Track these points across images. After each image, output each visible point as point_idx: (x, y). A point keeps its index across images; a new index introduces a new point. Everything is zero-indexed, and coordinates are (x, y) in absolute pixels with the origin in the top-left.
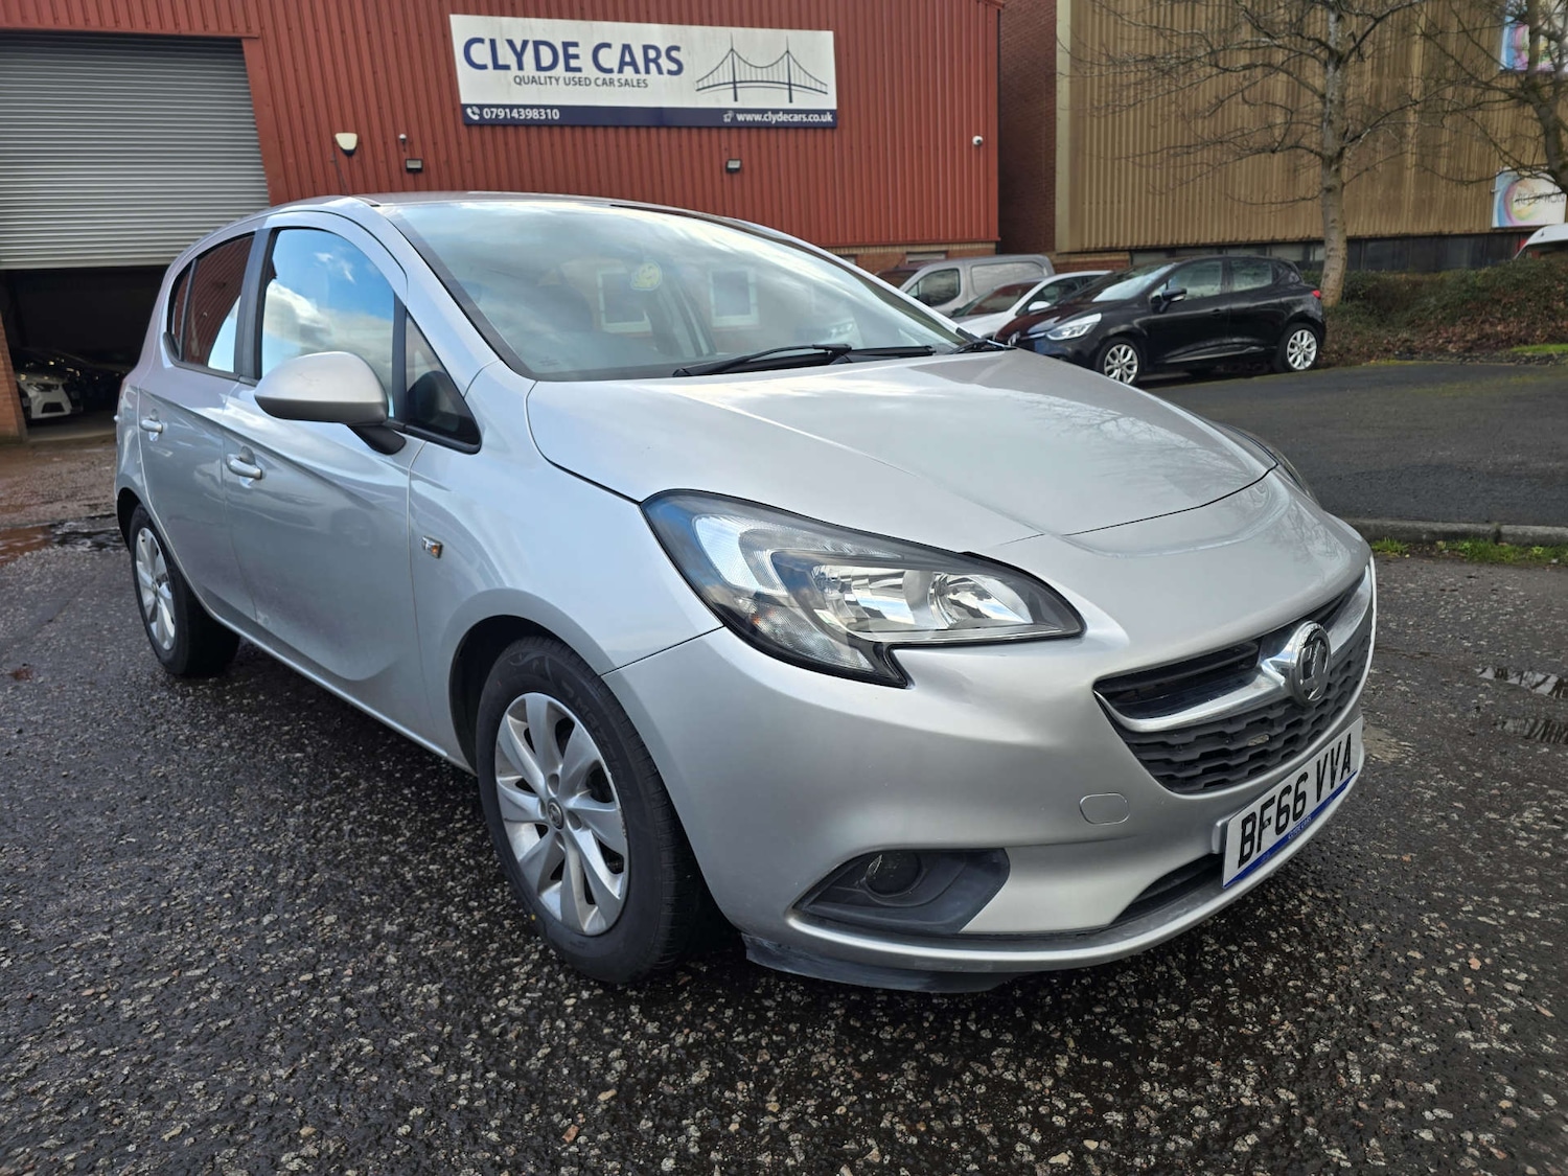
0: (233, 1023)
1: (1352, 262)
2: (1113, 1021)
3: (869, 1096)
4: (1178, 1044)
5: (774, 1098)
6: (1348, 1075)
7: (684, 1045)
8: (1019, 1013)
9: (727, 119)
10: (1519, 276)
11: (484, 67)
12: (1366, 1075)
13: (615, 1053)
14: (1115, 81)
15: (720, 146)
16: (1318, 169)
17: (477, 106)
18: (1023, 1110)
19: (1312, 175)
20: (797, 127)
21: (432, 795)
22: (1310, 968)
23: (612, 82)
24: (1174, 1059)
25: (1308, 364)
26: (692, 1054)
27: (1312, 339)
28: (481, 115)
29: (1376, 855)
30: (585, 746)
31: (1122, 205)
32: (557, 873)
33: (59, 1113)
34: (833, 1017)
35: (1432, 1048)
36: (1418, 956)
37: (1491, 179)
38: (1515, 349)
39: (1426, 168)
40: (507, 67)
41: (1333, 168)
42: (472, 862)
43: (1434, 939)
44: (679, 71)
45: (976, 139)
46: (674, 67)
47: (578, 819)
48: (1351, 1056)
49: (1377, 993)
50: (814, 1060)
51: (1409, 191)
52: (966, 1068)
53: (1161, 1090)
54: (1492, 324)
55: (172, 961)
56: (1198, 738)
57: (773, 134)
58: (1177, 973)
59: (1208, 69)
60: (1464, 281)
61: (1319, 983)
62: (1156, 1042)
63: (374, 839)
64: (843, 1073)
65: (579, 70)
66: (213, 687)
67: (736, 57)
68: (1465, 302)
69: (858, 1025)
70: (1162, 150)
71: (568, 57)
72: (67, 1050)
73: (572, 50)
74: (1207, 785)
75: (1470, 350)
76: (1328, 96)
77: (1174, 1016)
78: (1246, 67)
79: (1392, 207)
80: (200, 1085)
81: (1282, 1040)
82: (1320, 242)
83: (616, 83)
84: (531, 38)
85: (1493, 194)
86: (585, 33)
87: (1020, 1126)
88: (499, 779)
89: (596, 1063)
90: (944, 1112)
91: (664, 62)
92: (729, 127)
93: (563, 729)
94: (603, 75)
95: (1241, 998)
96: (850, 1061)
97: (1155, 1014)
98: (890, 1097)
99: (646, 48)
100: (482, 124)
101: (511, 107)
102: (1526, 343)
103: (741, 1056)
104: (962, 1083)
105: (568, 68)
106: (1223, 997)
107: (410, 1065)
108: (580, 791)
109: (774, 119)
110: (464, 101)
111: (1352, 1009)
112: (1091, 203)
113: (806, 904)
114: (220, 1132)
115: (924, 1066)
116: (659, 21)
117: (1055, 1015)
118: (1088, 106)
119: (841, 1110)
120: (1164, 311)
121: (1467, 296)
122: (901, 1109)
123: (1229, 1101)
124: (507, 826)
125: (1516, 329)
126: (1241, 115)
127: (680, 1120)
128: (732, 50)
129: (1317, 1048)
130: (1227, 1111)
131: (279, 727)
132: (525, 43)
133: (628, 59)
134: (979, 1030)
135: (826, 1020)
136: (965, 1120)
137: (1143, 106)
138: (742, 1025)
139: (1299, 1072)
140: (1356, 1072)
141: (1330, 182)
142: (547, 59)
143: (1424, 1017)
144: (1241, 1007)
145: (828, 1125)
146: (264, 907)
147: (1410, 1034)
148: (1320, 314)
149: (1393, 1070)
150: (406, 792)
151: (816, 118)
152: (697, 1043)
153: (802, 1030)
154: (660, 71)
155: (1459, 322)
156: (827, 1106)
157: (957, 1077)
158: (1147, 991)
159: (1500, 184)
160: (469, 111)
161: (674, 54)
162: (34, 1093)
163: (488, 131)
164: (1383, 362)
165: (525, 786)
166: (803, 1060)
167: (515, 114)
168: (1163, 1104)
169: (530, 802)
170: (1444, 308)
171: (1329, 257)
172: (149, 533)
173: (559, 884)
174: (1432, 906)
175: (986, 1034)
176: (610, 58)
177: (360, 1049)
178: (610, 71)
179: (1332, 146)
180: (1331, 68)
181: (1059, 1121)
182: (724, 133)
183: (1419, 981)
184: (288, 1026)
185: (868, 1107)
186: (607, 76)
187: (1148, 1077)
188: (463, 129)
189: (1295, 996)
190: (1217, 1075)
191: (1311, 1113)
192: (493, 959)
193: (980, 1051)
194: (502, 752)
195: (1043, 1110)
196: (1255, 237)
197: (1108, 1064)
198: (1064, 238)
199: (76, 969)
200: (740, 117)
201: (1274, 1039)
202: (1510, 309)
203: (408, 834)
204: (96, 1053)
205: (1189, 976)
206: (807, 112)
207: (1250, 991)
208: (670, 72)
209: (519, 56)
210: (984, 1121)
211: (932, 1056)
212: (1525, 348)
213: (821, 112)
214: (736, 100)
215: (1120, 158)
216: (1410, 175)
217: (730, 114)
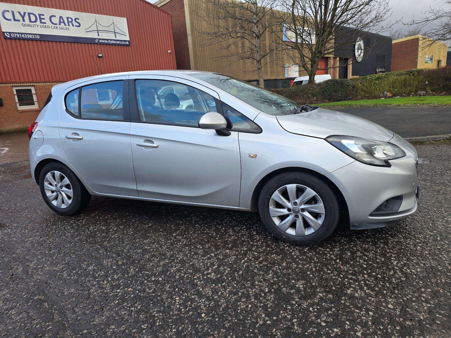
11: (10, 20)
15: (95, 49)
17: (9, 33)
20: (118, 45)
23: (57, 28)
30: (311, 192)
40: (19, 21)
41: (259, 63)
44: (79, 26)
45: (169, 51)
46: (78, 25)
51: (269, 70)
57: (111, 46)
59: (228, 37)
65: (45, 23)
67: (97, 23)
71: (41, 19)
73: (42, 17)
76: (256, 45)
83: (58, 28)
84: (27, 12)
85: (285, 70)
86: (47, 12)
88: (271, 207)
91: (74, 22)
94: (53, 25)
99: (68, 18)
100: (11, 39)
101: (22, 34)
105: (41, 22)
109: (111, 42)
110: (3, 30)
116: (71, 10)
128: (96, 21)
132: (25, 13)
133: (62, 21)
137: (213, 45)
141: (259, 66)
142: (33, 19)
151: (124, 43)
154: (73, 26)
160: (6, 34)
161: (77, 20)
163: (13, 41)
167: (23, 36)
176: (56, 20)
178: (56, 24)
179: (259, 58)
182: (96, 45)
186: (55, 26)
188: (4, 40)
200: (101, 41)
206: (121, 41)
208: (76, 26)
209: (23, 17)
213: (125, 41)
214: (99, 36)
215: (209, 59)
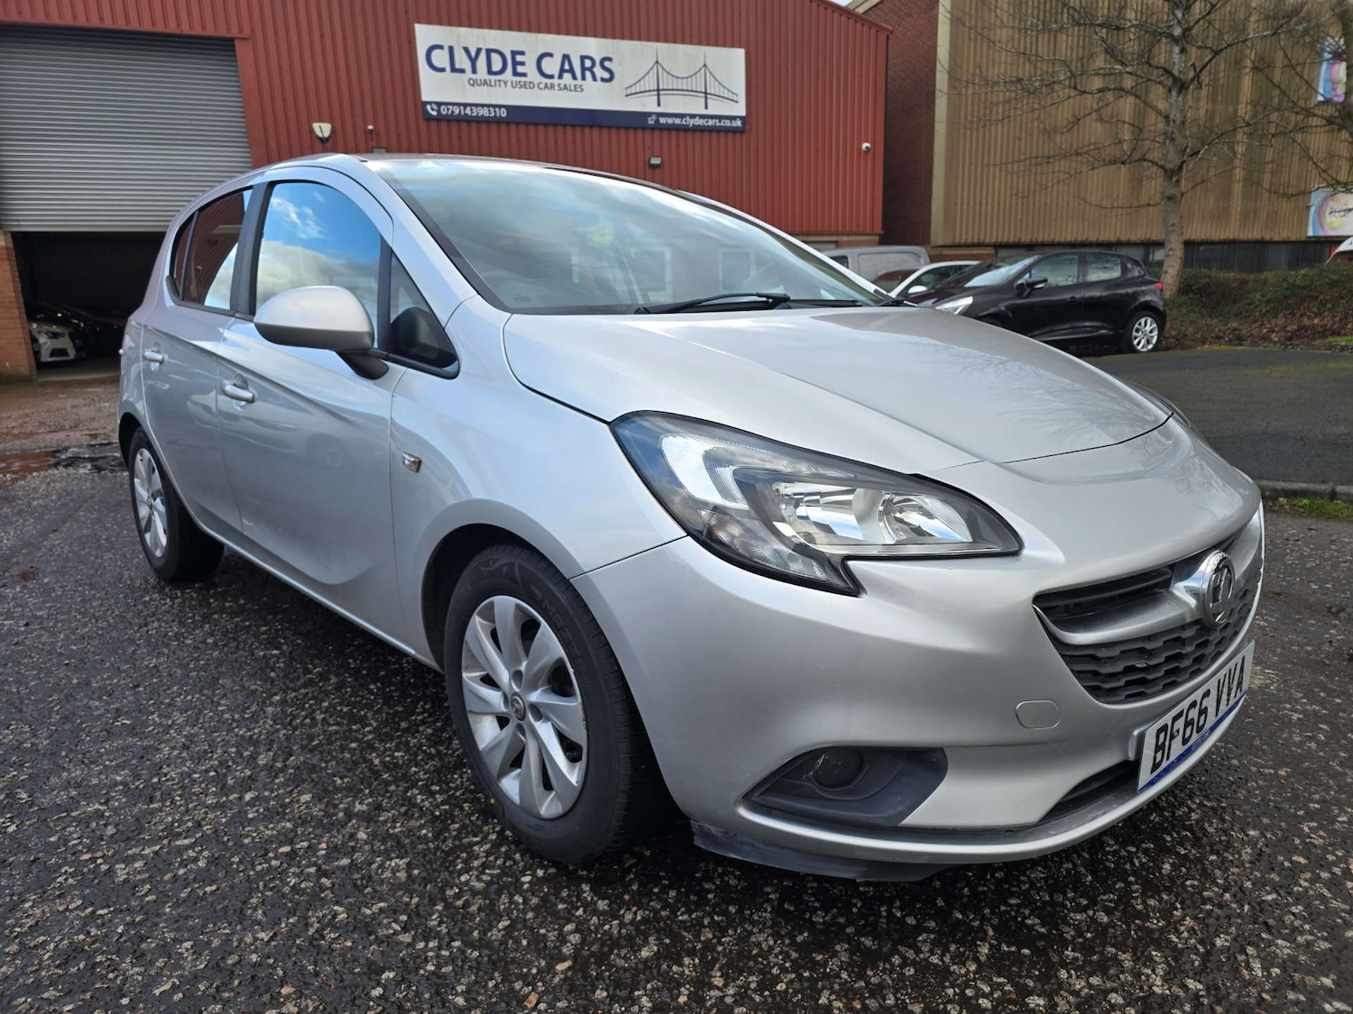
0: (218, 889)
1: (1187, 261)
2: (1027, 912)
3: (806, 974)
4: (1089, 935)
5: (719, 974)
6: (1248, 966)
7: (633, 922)
8: (940, 902)
9: (651, 121)
10: (1333, 277)
11: (442, 70)
12: (1265, 968)
13: (569, 927)
14: (986, 99)
15: (644, 144)
16: (1160, 180)
17: (435, 103)
18: (950, 991)
19: (1154, 185)
20: (711, 130)
21: (396, 691)
22: (1204, 870)
23: (552, 86)
24: (1087, 949)
25: (1150, 347)
26: (640, 932)
27: (1155, 325)
28: (439, 111)
29: (1254, 769)
30: (550, 644)
31: (990, 207)
32: (517, 761)
33: (58, 967)
34: (769, 901)
35: (1324, 945)
36: (1302, 860)
37: (1306, 193)
38: (1330, 339)
39: (1252, 182)
40: (462, 71)
41: (1174, 179)
42: (433, 751)
43: (1315, 846)
44: (611, 78)
45: (865, 145)
46: (607, 75)
47: (538, 712)
48: (1250, 950)
49: (1269, 893)
50: (753, 939)
51: (1237, 204)
52: (894, 951)
53: (1078, 977)
54: (1309, 318)
55: (163, 831)
56: (1122, 652)
57: (690, 135)
58: (1083, 870)
59: (1067, 91)
60: (1285, 280)
61: (1214, 882)
62: (1069, 933)
63: (345, 728)
64: (781, 952)
65: (524, 75)
66: (199, 591)
67: (660, 69)
68: (1286, 298)
69: (792, 909)
70: (1025, 160)
71: (515, 63)
72: (67, 909)
73: (519, 58)
74: (1128, 696)
75: (1290, 339)
76: (1172, 117)
77: (1085, 909)
78: (1101, 90)
79: (1222, 215)
80: (188, 944)
81: (1186, 934)
82: (1160, 244)
83: (556, 88)
84: (484, 47)
85: (1308, 208)
86: (531, 43)
87: (949, 1007)
88: (465, 675)
89: (552, 936)
90: (877, 991)
91: (598, 71)
92: (652, 129)
93: (528, 629)
94: (545, 80)
95: (1144, 894)
96: (787, 941)
97: (1065, 907)
98: (826, 976)
99: (583, 58)
100: (440, 119)
101: (465, 105)
102: (1339, 334)
103: (685, 934)
104: (892, 965)
105: (515, 73)
106: (1126, 895)
107: (382, 932)
108: (542, 686)
109: (691, 122)
110: (425, 98)
111: (1246, 908)
112: (962, 204)
113: (756, 794)
114: (207, 989)
115: (855, 949)
116: (595, 36)
117: (974, 903)
118: (962, 120)
119: (781, 987)
120: (1028, 297)
121: (1287, 293)
122: (836, 987)
123: (1141, 989)
124: (471, 718)
125: (1331, 322)
126: (1094, 131)
127: (632, 992)
128: (657, 62)
129: (1219, 942)
130: (1139, 998)
131: (258, 627)
132: (479, 50)
133: (567, 67)
134: (904, 917)
135: (762, 904)
136: (897, 999)
137: (1009, 121)
138: (686, 905)
139: (1204, 963)
140: (1256, 965)
141: (1169, 192)
142: (497, 65)
143: (1314, 917)
144: (1144, 903)
145: (770, 1000)
146: (245, 785)
147: (1302, 933)
148: (1162, 303)
149: (1289, 965)
150: (372, 687)
151: (727, 123)
152: (645, 921)
153: (740, 911)
154: (594, 79)
155: (1281, 315)
156: (767, 983)
157: (887, 959)
158: (1056, 887)
159: (1316, 199)
160: (429, 107)
161: (607, 64)
162: (35, 947)
163: (444, 125)
164: (1216, 347)
165: (489, 681)
166: (744, 939)
167: (468, 111)
168: (1081, 990)
169: (494, 697)
170: (1268, 302)
171: (1168, 255)
172: (146, 453)
173: (519, 770)
174: (1310, 815)
175: (911, 921)
176: (552, 66)
177: (335, 915)
178: (551, 77)
179: (1174, 161)
180: (1174, 93)
181: (985, 1003)
182: (648, 133)
183: (1306, 884)
184: (269, 893)
185: (806, 985)
186: (549, 81)
187: (1064, 965)
188: (423, 124)
189: (1192, 894)
190: (1128, 964)
191: (1219, 1002)
192: (455, 838)
193: (908, 937)
194: (469, 650)
195: (969, 992)
196: (1103, 238)
197: (1026, 951)
198: (938, 234)
199: (75, 836)
200: (662, 120)
201: (1178, 933)
202: (1325, 305)
203: (375, 724)
204: (93, 912)
205: (1094, 873)
206: (720, 118)
207: (1151, 888)
208: (603, 80)
209: (473, 61)
210: (915, 1000)
211: (863, 939)
212: (1339, 338)
213: (732, 118)
214: (659, 105)
215: (988, 166)
216: (1238, 188)
217: (654, 117)
